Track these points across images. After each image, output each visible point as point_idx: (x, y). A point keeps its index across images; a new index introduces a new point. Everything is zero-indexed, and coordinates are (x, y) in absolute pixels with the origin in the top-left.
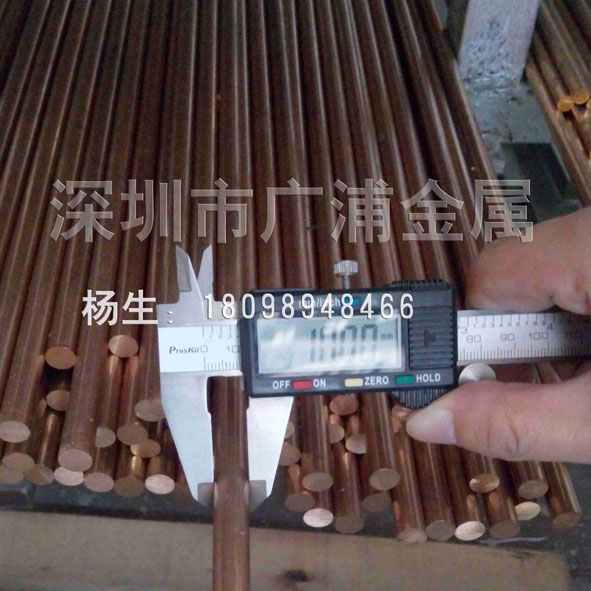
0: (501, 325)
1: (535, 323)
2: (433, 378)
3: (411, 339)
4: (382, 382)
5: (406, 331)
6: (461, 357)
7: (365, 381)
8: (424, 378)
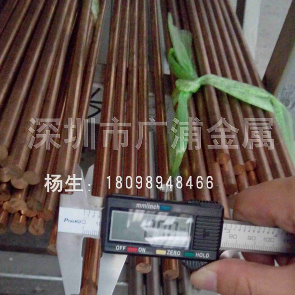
0: (249, 231)
1: (268, 233)
2: (205, 255)
3: (196, 233)
4: (177, 254)
5: (194, 229)
6: (222, 245)
7: (167, 252)
8: (199, 255)
